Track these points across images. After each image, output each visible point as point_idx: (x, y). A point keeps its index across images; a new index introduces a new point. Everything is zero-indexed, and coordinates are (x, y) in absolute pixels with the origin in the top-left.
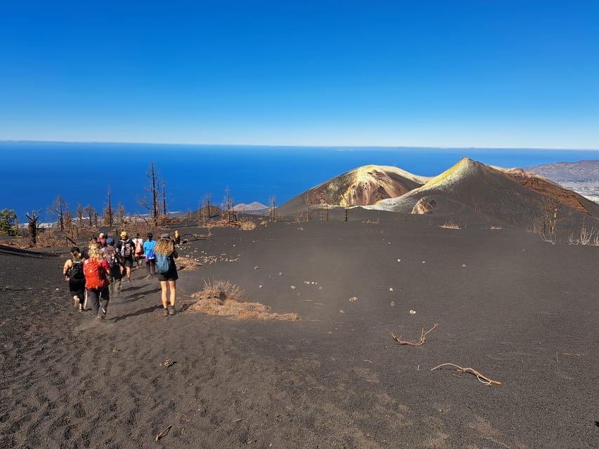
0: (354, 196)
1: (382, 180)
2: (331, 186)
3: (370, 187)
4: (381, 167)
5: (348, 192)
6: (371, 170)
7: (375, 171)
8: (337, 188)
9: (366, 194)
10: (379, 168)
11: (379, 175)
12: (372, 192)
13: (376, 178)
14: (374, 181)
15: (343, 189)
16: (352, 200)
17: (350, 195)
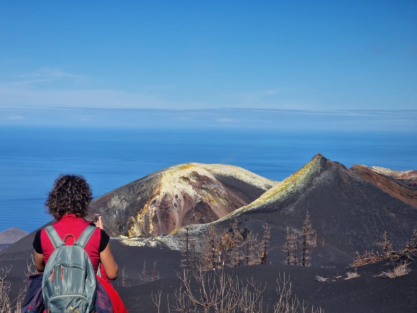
0: (155, 219)
1: (206, 189)
2: (115, 202)
3: (182, 204)
4: (210, 166)
5: (145, 211)
6: (186, 172)
7: (195, 174)
8: (125, 205)
9: (176, 215)
10: (201, 169)
11: (201, 181)
12: (186, 211)
13: (194, 187)
14: (191, 191)
15: (136, 207)
16: (151, 226)
17: (147, 217)
